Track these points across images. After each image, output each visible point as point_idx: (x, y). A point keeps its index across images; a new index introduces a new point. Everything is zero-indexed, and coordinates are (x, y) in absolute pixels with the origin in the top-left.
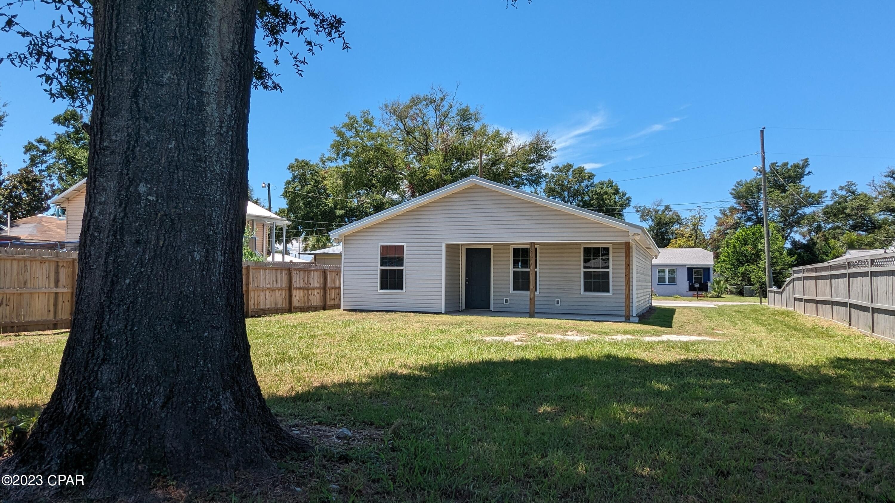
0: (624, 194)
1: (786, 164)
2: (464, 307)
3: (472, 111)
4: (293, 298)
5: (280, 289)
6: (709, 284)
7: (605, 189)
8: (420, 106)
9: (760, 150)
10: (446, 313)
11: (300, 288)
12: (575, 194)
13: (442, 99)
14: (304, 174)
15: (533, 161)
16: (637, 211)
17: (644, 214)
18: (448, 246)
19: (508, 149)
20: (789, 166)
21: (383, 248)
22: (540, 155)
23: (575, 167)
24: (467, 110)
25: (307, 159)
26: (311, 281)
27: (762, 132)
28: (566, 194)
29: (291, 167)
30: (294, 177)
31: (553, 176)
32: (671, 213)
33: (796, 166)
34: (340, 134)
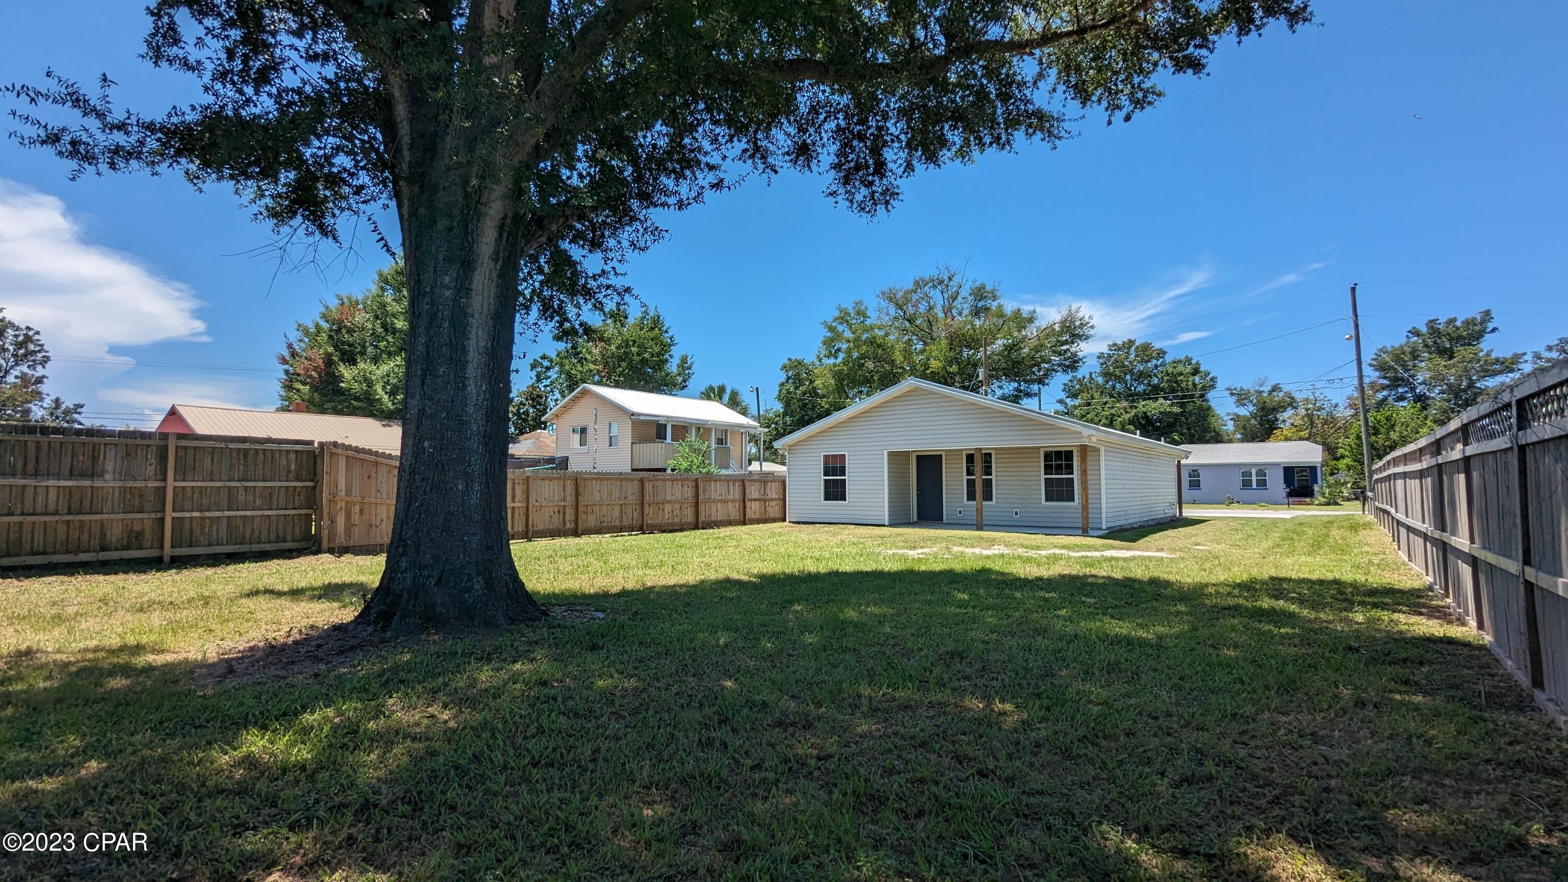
0: (1207, 374)
1: (1452, 321)
2: (915, 519)
3: (988, 288)
4: (748, 510)
5: (733, 501)
6: (1316, 488)
7: (1180, 368)
8: (926, 288)
9: (1351, 313)
10: (891, 525)
11: (755, 500)
12: (1140, 377)
13: (950, 279)
14: (798, 374)
15: (1066, 342)
16: (1232, 394)
17: (1241, 397)
18: (891, 454)
19: (1031, 331)
20: (1458, 324)
21: (826, 457)
22: (1074, 335)
23: (1137, 344)
24: (983, 287)
25: (799, 357)
26: (769, 492)
27: (1353, 290)
28: (1128, 377)
29: (784, 367)
30: (788, 378)
31: (1110, 356)
32: (1281, 394)
33: (1468, 323)
34: (831, 329)
